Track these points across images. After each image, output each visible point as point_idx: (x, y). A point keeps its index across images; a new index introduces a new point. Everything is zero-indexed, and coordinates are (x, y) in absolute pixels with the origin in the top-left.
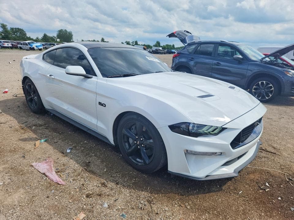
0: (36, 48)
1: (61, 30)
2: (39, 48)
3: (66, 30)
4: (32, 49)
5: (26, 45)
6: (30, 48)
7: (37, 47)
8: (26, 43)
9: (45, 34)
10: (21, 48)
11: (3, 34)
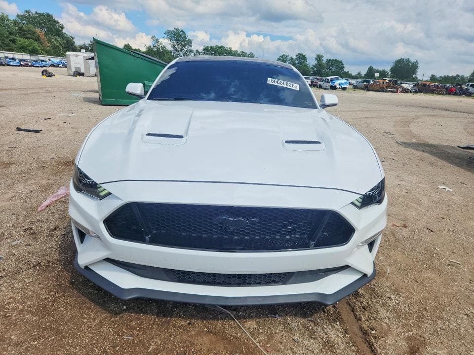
0: (338, 86)
1: (401, 59)
2: (343, 87)
3: (409, 60)
4: (334, 88)
5: (327, 82)
6: (331, 86)
7: (340, 85)
8: (328, 79)
9: (371, 67)
10: (320, 87)
11: (315, 69)
